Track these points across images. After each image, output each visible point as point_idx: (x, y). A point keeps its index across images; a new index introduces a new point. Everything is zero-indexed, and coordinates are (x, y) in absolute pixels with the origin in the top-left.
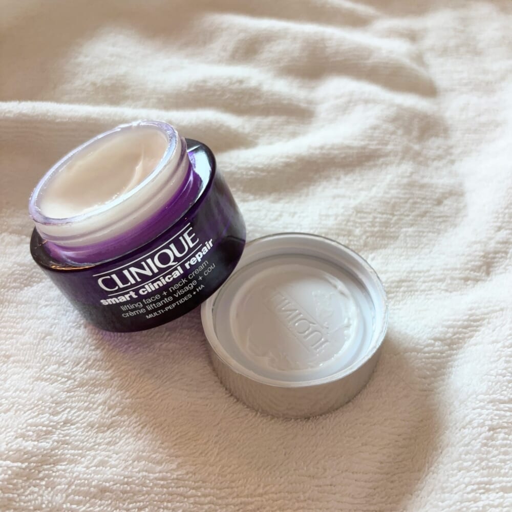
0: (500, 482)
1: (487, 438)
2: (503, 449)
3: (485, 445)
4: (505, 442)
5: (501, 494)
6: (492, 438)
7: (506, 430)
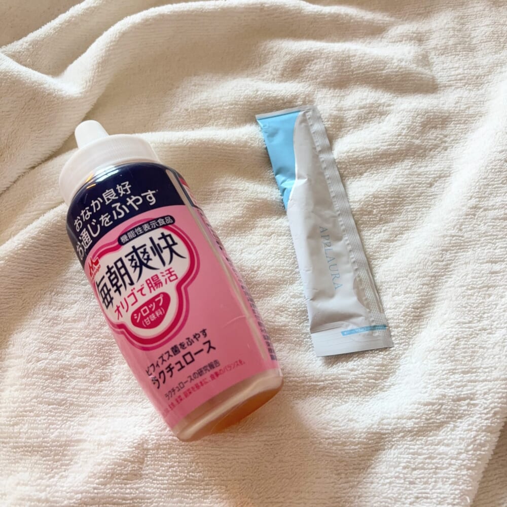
0: (461, 369)
1: (455, 345)
2: (464, 350)
3: (454, 349)
4: (465, 346)
5: (462, 375)
6: (457, 345)
7: (466, 339)
